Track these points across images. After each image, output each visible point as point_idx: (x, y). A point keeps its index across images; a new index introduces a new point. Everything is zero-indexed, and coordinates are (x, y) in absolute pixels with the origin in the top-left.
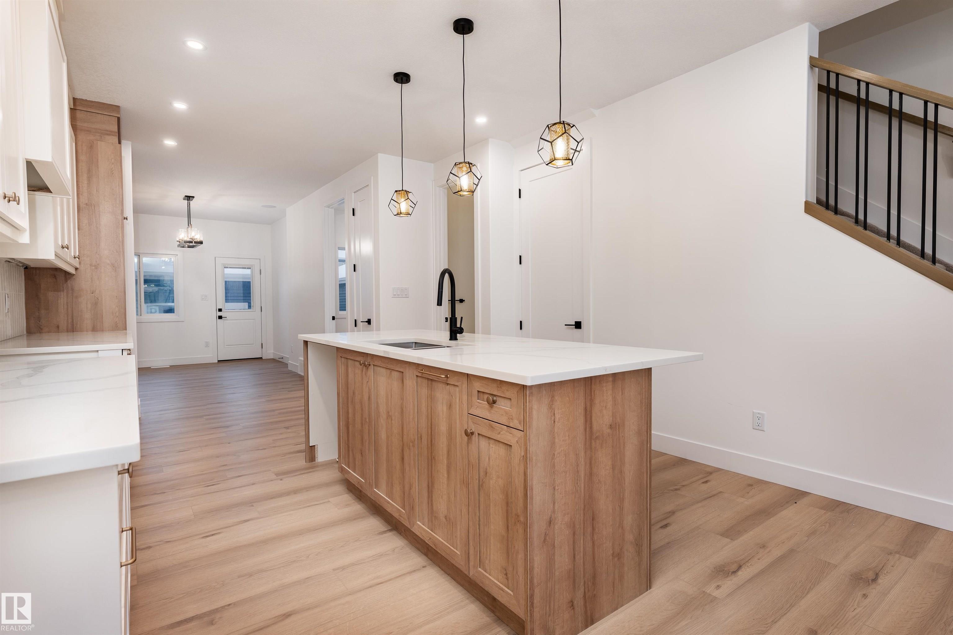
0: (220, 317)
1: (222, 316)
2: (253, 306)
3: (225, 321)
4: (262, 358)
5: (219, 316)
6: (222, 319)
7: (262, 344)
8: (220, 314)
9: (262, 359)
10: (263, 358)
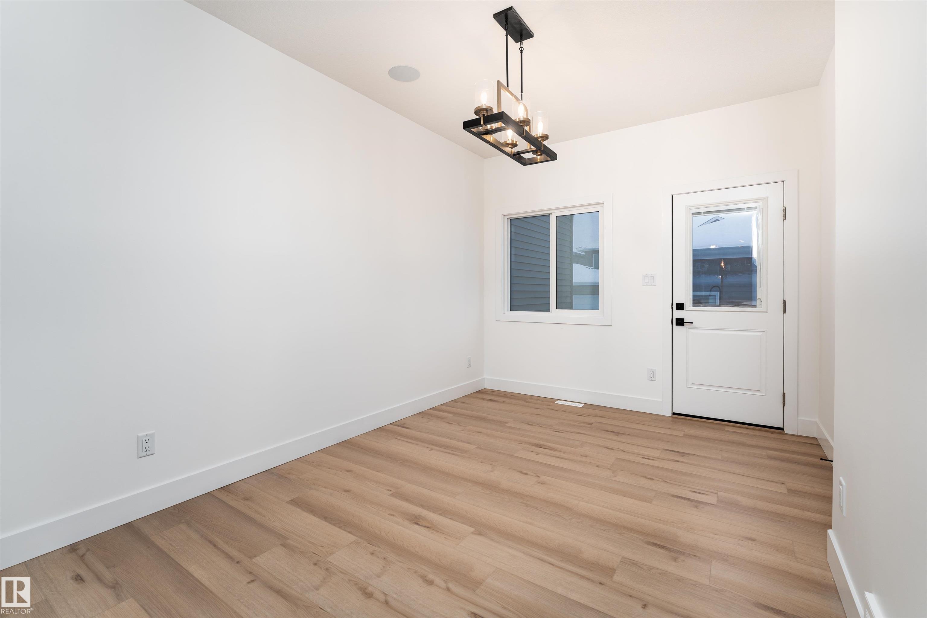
0: (680, 322)
1: (683, 319)
2: (761, 299)
3: (690, 330)
4: (782, 429)
5: (677, 320)
6: (683, 325)
7: (784, 395)
8: (679, 314)
9: (784, 434)
10: (787, 431)
